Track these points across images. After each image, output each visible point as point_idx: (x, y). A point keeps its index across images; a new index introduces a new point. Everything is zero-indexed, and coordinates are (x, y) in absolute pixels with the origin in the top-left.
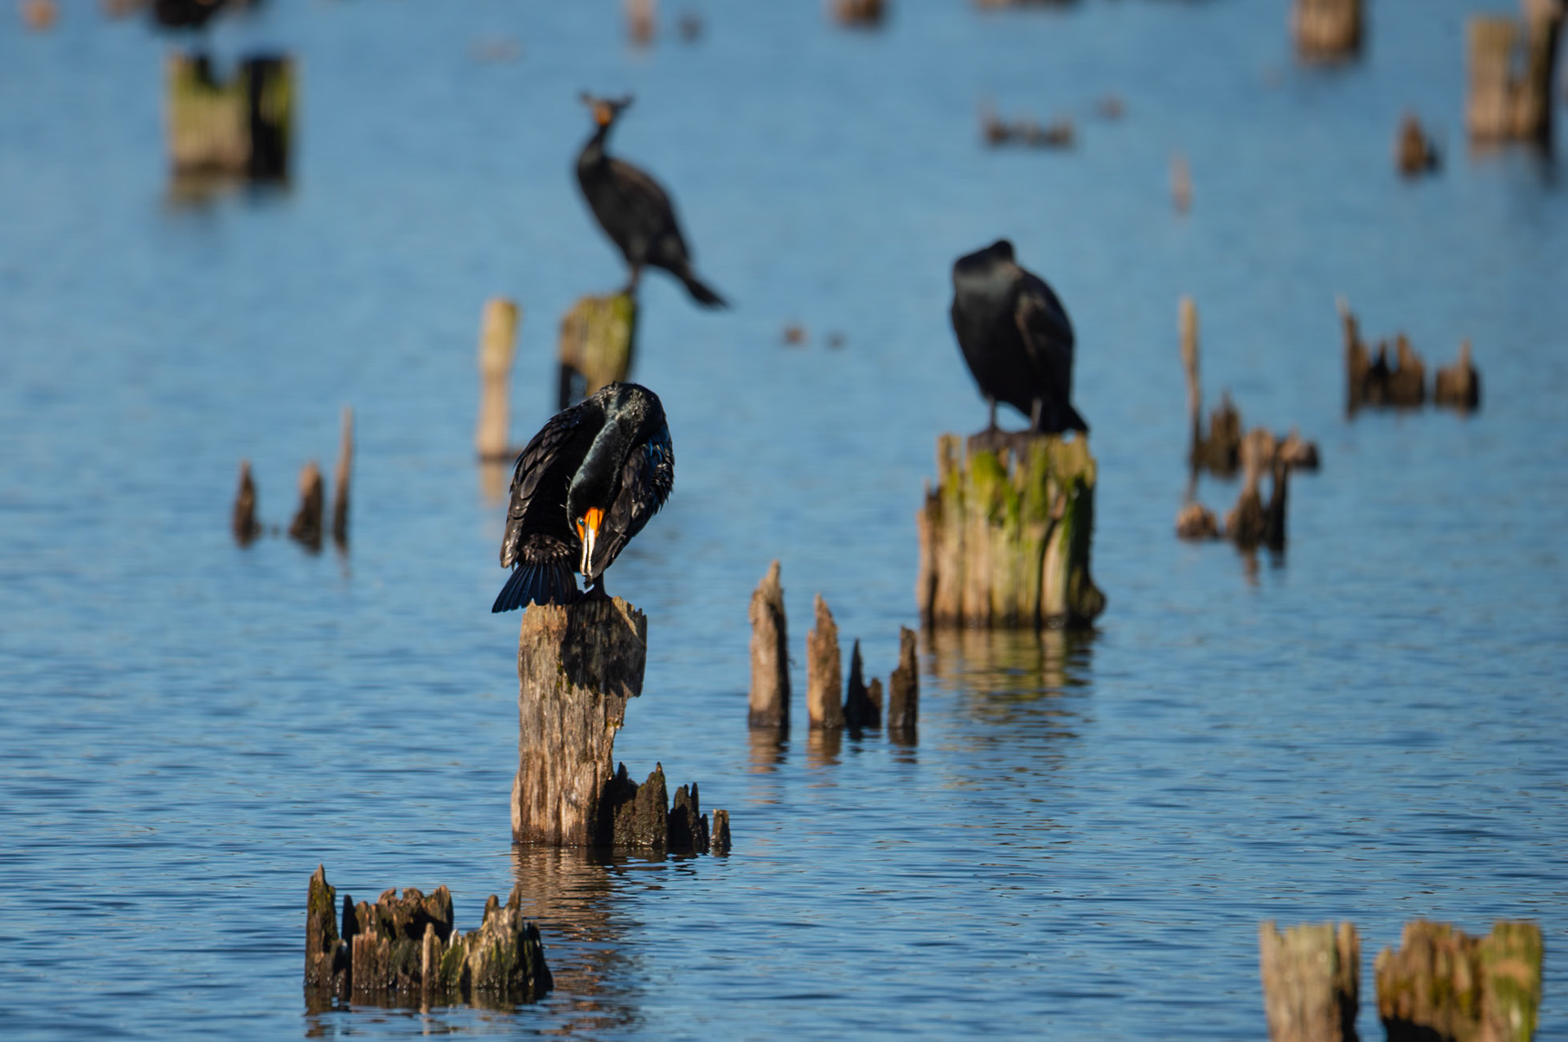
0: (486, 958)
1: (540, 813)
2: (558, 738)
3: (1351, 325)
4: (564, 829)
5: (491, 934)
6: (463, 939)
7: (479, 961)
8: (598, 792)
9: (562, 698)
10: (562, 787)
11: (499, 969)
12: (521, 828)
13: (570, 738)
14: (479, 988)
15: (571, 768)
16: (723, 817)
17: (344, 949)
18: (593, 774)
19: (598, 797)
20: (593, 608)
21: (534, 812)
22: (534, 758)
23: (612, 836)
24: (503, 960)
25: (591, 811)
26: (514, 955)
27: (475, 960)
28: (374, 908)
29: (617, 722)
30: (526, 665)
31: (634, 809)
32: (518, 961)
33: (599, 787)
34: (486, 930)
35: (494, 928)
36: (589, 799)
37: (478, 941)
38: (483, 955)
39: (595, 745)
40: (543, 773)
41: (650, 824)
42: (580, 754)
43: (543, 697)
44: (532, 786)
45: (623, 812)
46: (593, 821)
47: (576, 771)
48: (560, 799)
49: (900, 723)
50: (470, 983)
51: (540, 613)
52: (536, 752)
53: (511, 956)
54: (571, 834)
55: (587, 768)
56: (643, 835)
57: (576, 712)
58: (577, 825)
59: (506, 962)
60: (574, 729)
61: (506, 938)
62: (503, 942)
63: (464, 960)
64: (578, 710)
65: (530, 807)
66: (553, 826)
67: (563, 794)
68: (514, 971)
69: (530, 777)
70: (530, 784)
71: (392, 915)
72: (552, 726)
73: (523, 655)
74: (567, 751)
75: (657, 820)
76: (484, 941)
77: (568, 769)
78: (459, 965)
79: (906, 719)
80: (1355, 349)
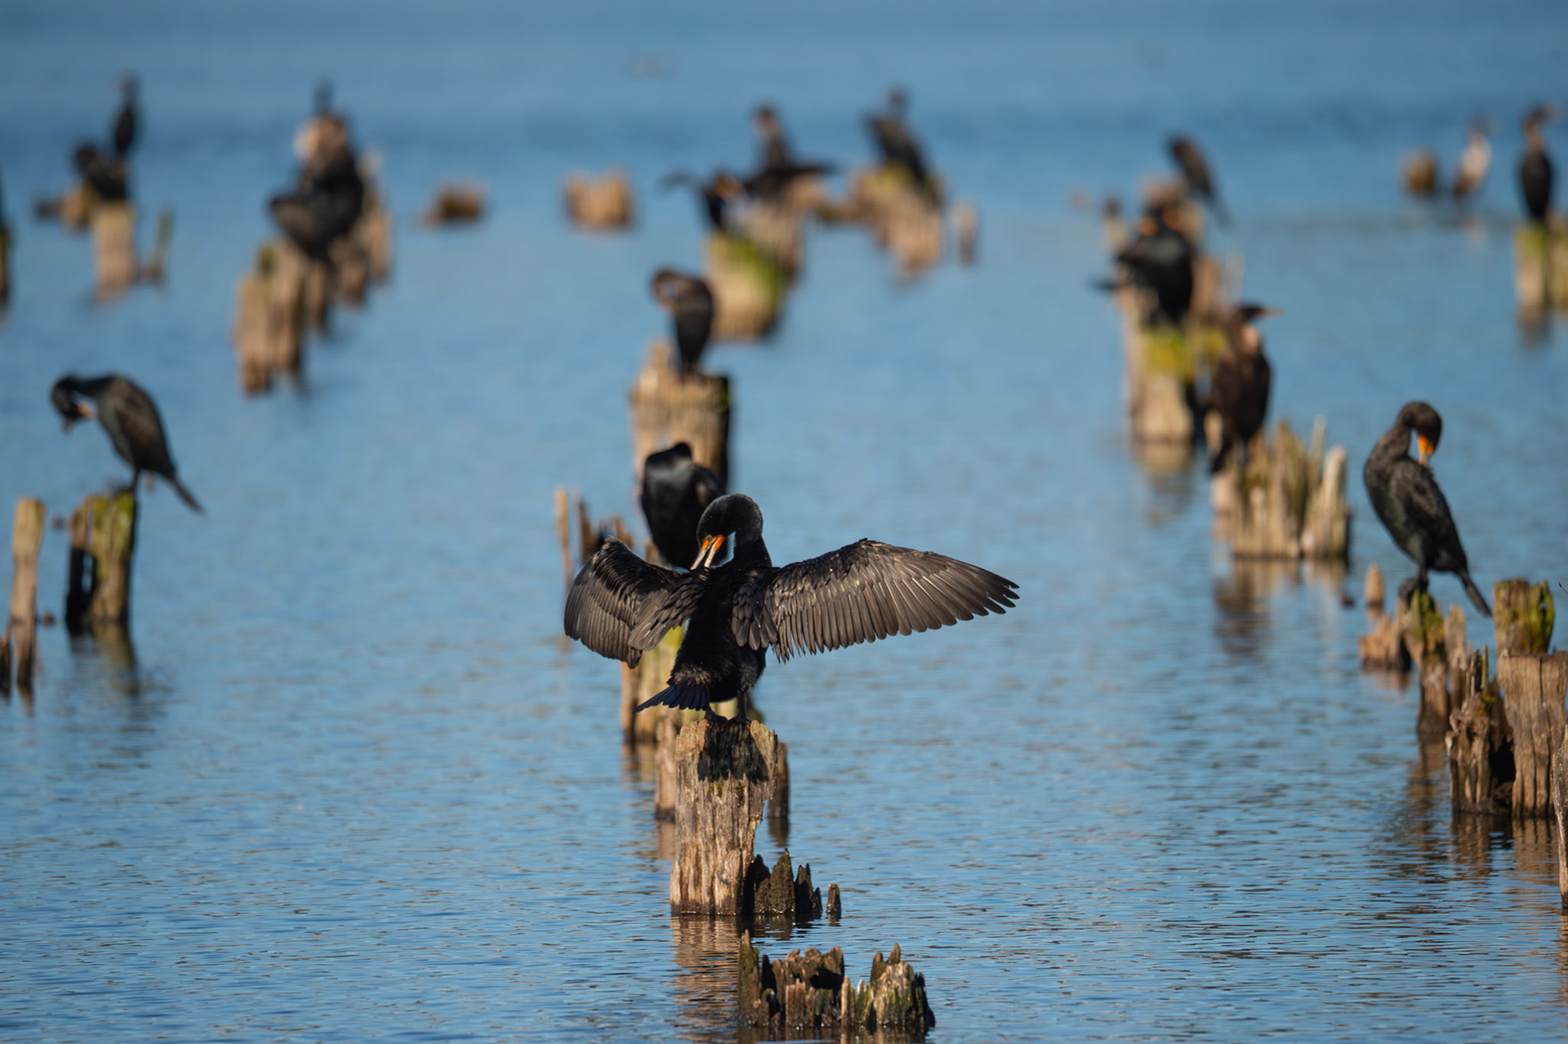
0: (888, 1002)
1: (696, 890)
2: (710, 831)
3: (582, 508)
4: (717, 902)
5: (889, 983)
6: (867, 987)
7: (882, 1004)
8: (744, 872)
9: (713, 800)
10: (715, 870)
11: (898, 1010)
12: (680, 902)
13: (721, 831)
14: (883, 1025)
15: (722, 854)
16: (835, 889)
17: (772, 997)
18: (739, 859)
19: (744, 876)
20: (736, 729)
21: (691, 890)
22: (690, 847)
23: (753, 907)
24: (900, 1003)
25: (738, 888)
26: (909, 999)
27: (878, 1003)
28: (787, 964)
29: (758, 818)
30: (682, 775)
31: (769, 885)
32: (912, 1003)
33: (744, 867)
34: (885, 980)
35: (892, 978)
36: (737, 878)
37: (880, 989)
38: (885, 1000)
39: (741, 836)
40: (698, 859)
41: (782, 897)
42: (729, 843)
43: (697, 800)
44: (689, 869)
45: (761, 887)
46: (740, 896)
47: (726, 857)
48: (713, 878)
49: (777, 814)
50: (876, 1021)
51: (692, 734)
52: (692, 843)
53: (907, 1000)
54: (724, 906)
55: (735, 854)
56: (777, 905)
57: (725, 811)
58: (728, 898)
59: (903, 1004)
60: (724, 824)
61: (902, 986)
62: (900, 989)
63: (869, 1003)
64: (727, 809)
65: (687, 886)
66: (708, 899)
67: (716, 874)
68: (909, 1011)
69: (687, 862)
70: (687, 868)
71: (801, 970)
72: (705, 822)
73: (680, 767)
74: (717, 841)
75: (788, 892)
76: (885, 988)
77: (719, 856)
78: (865, 1007)
79: (781, 811)
80: (585, 527)
